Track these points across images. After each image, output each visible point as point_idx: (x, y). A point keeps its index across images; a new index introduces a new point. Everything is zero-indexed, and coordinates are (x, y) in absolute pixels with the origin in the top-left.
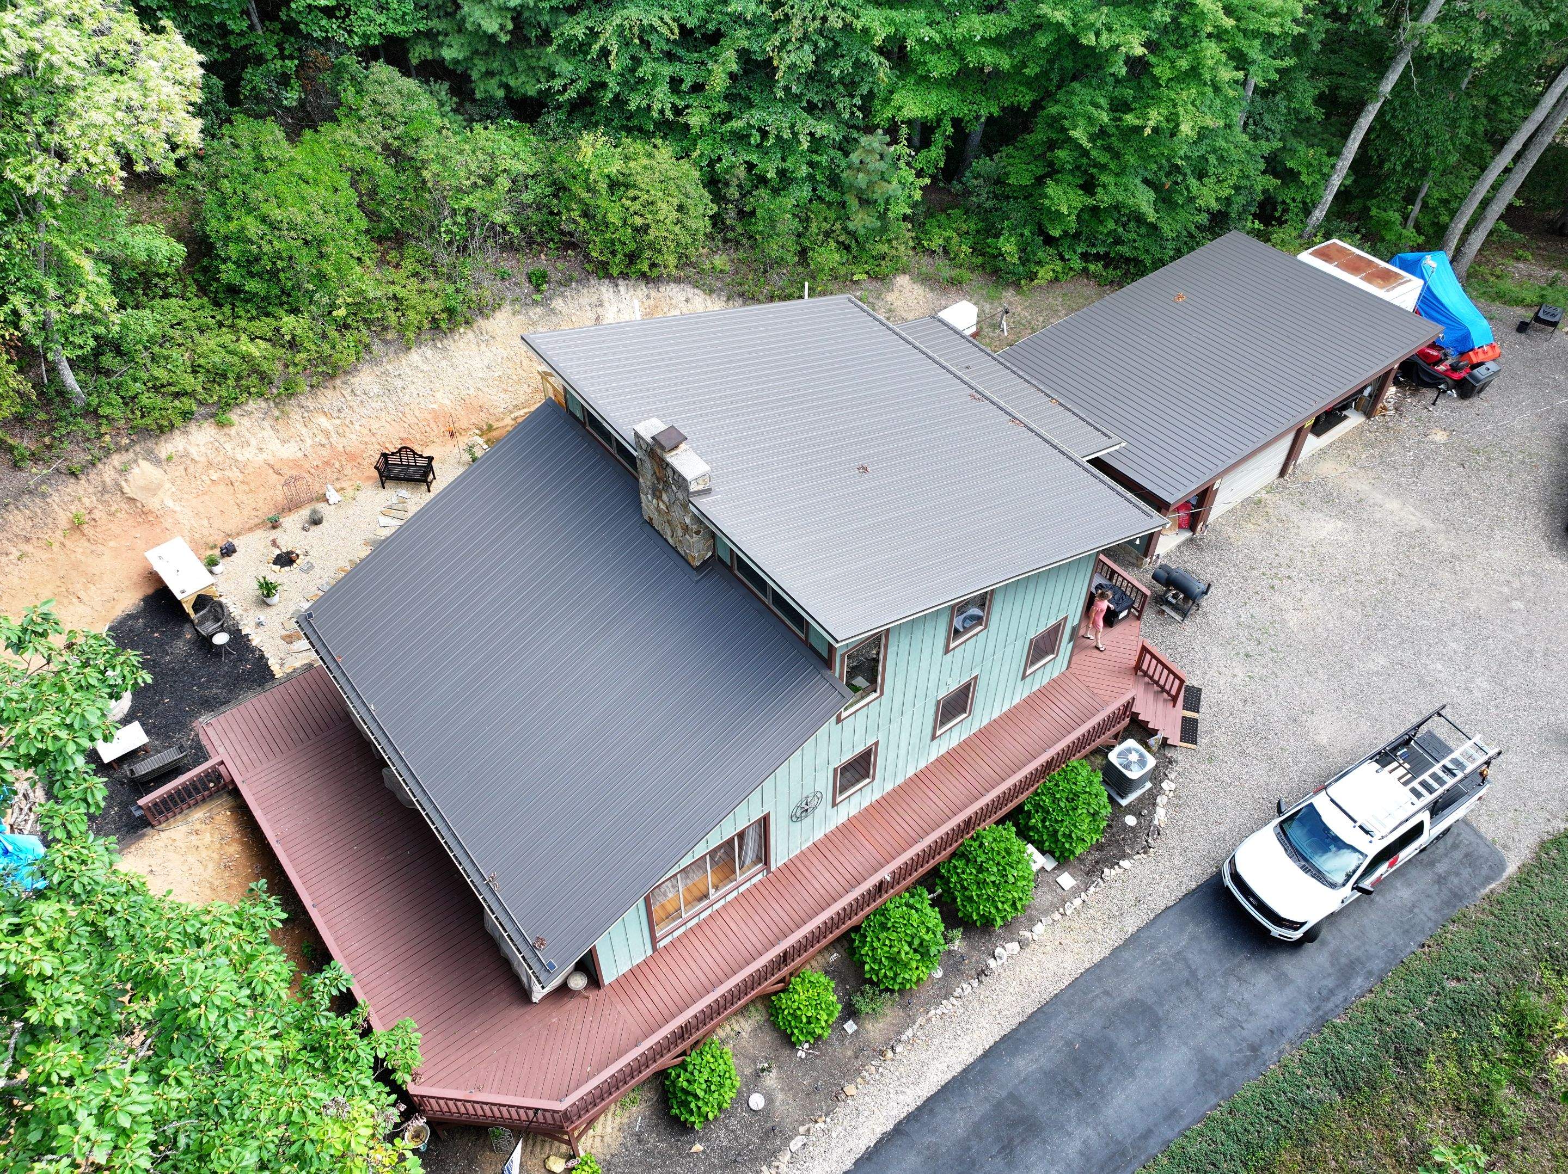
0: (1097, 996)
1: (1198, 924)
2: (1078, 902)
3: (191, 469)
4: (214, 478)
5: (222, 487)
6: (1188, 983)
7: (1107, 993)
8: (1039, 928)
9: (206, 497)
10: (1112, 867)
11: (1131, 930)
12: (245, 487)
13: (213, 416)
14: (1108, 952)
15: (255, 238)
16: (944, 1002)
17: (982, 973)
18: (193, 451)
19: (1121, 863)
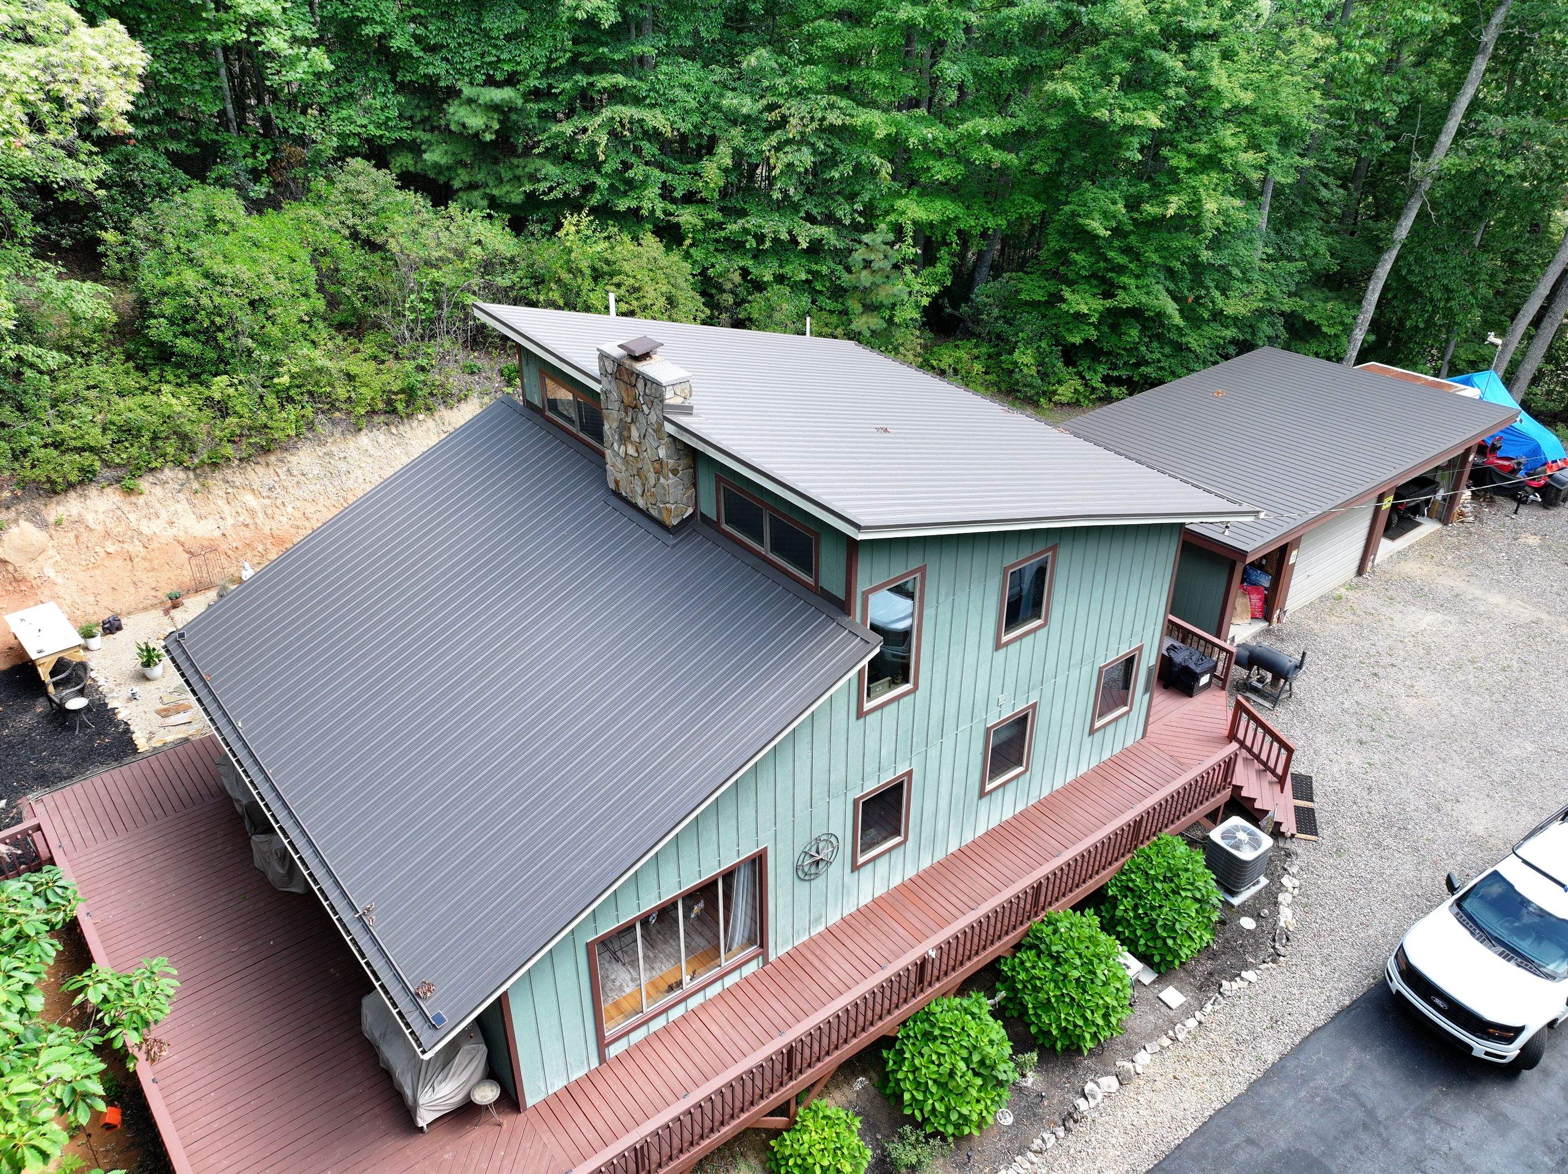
0: (1237, 1146)
1: (1364, 1049)
2: (1191, 1023)
3: (84, 537)
4: (109, 550)
5: (119, 562)
6: (1365, 1127)
7: (1250, 1141)
8: (1143, 1058)
9: (97, 572)
10: (1232, 979)
11: (1272, 1058)
12: (147, 564)
13: (119, 480)
14: (1243, 1088)
15: (194, 291)
16: (1018, 1158)
17: (1070, 1118)
18: (90, 518)
19: (1244, 974)
